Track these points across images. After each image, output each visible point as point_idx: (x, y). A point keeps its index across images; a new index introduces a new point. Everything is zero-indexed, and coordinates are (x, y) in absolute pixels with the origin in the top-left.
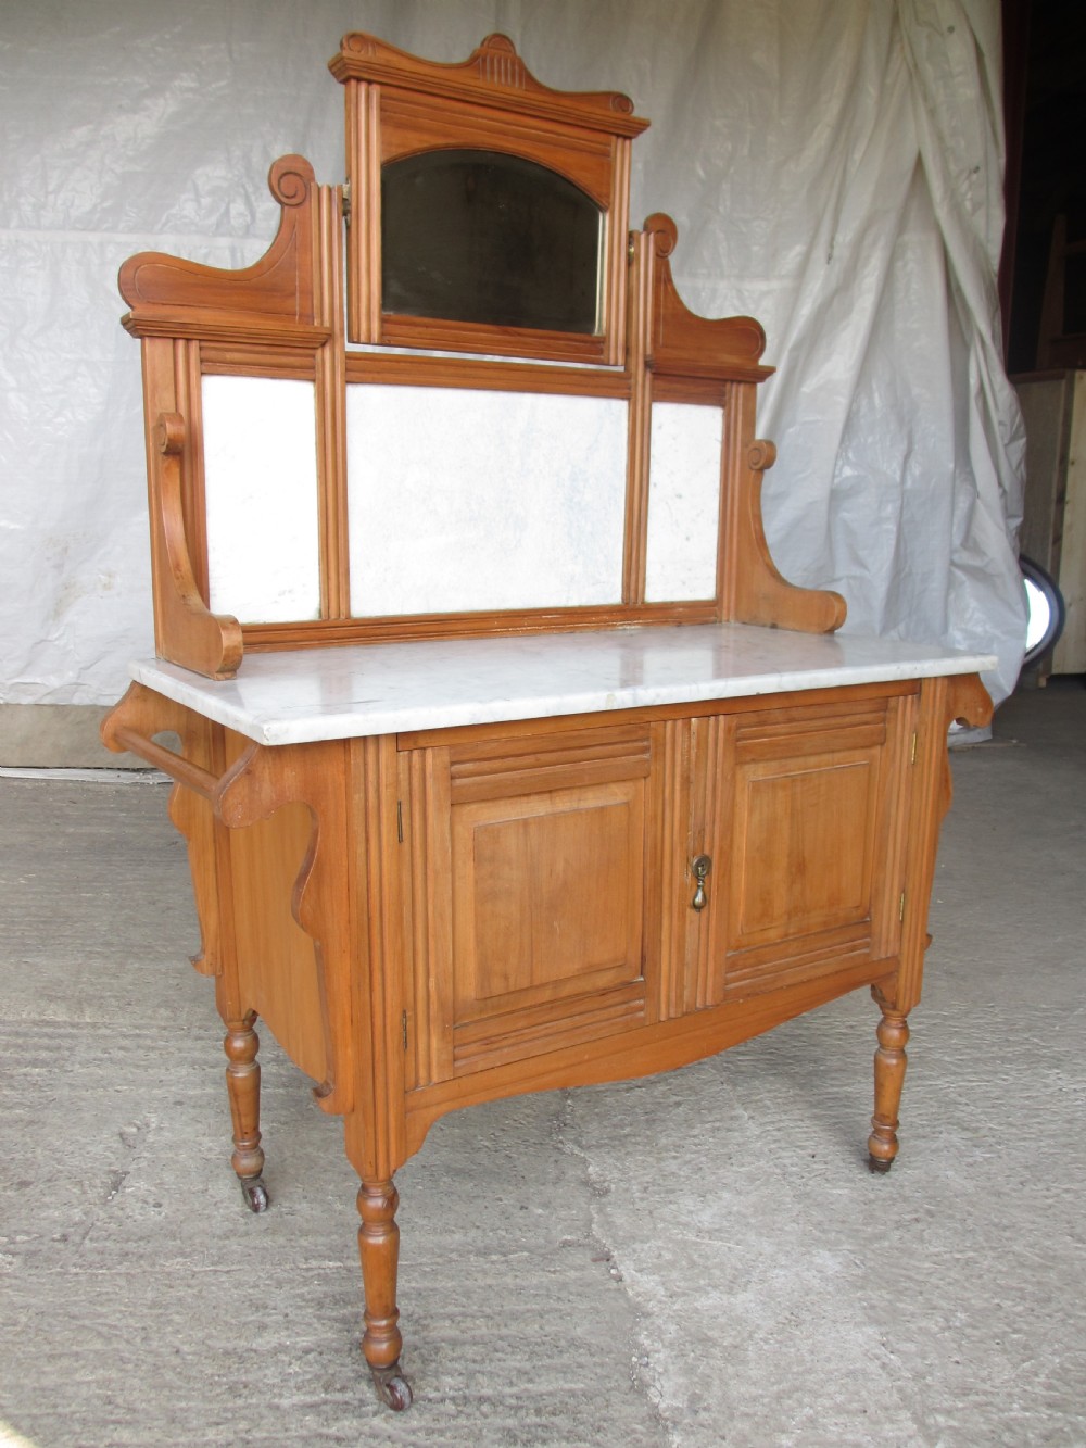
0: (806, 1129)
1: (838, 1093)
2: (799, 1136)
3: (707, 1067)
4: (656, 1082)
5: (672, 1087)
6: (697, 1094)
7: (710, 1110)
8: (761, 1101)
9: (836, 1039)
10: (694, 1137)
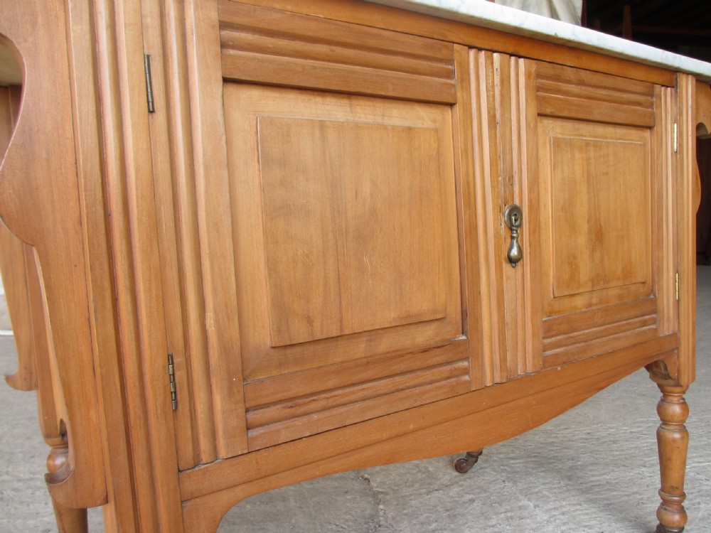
0: (586, 511)
1: (599, 481)
2: (582, 517)
3: (487, 470)
4: (450, 485)
5: (464, 488)
6: (485, 491)
7: (500, 503)
8: (540, 492)
9: (581, 443)
10: (493, 526)
